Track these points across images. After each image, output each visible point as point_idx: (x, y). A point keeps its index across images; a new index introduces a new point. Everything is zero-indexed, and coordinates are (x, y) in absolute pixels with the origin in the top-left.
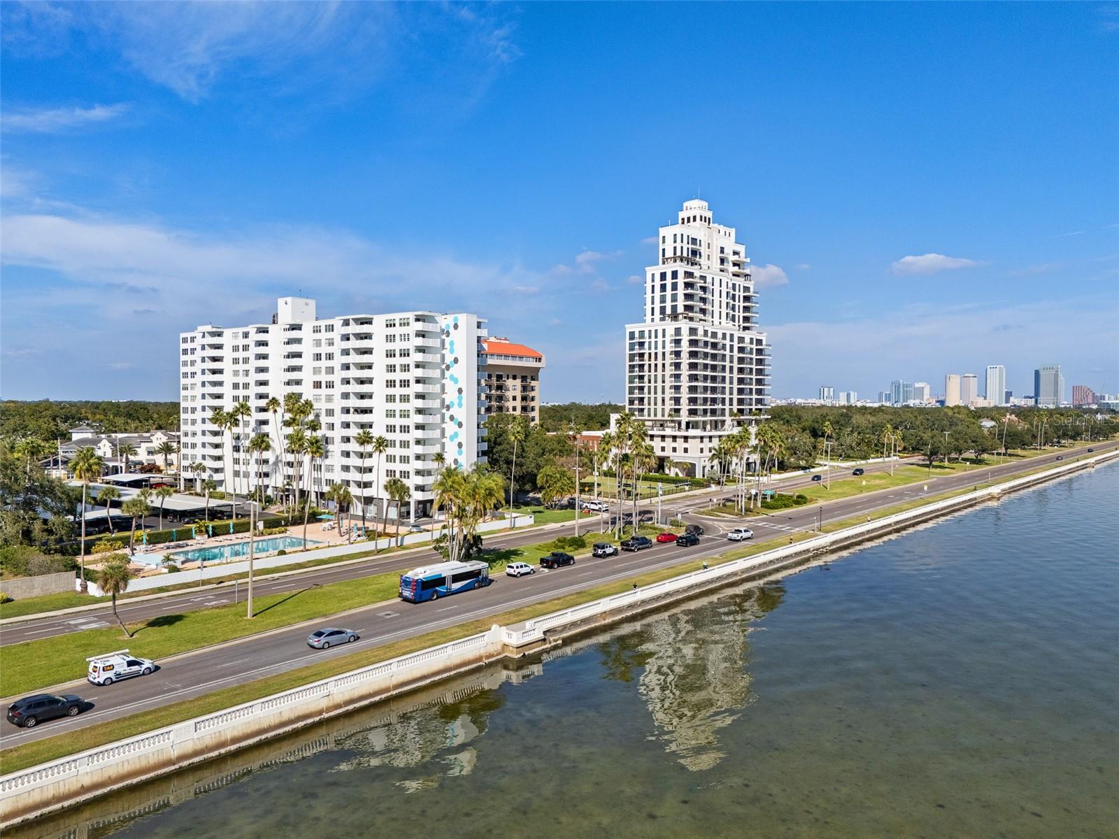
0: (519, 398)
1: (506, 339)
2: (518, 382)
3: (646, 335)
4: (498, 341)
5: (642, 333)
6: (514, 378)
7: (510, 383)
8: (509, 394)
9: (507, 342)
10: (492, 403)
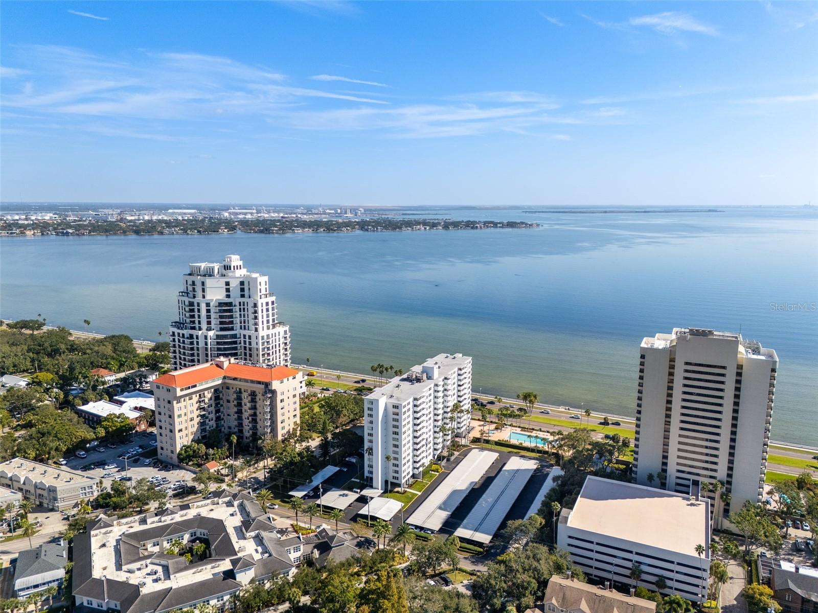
3: (270, 336)
5: (268, 336)
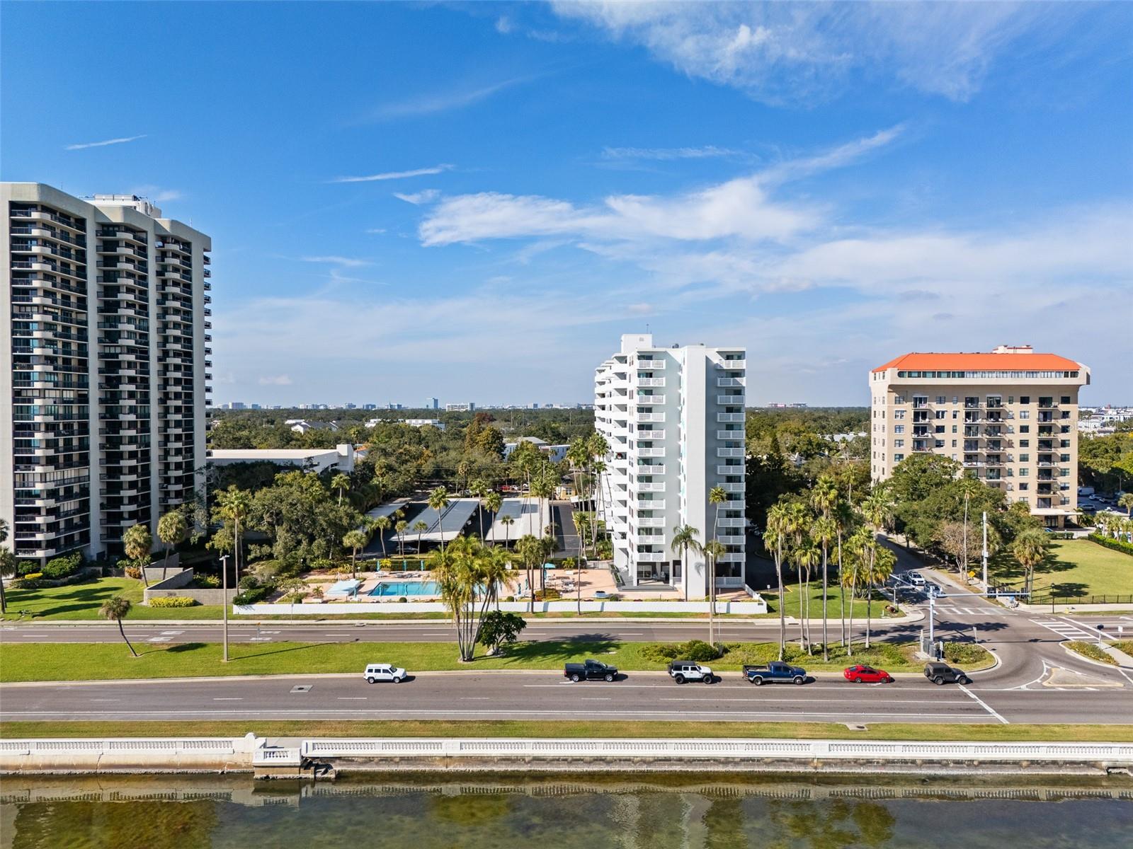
0: (1034, 429)
1: (1028, 347)
2: (1033, 408)
4: (1011, 351)
6: (1025, 400)
7: (1015, 408)
8: (1015, 424)
9: (1030, 351)
10: (979, 436)
